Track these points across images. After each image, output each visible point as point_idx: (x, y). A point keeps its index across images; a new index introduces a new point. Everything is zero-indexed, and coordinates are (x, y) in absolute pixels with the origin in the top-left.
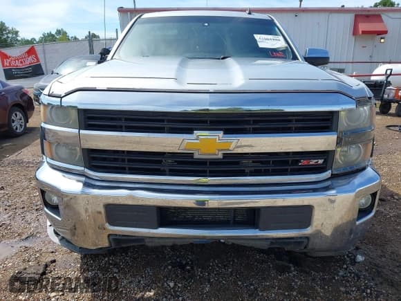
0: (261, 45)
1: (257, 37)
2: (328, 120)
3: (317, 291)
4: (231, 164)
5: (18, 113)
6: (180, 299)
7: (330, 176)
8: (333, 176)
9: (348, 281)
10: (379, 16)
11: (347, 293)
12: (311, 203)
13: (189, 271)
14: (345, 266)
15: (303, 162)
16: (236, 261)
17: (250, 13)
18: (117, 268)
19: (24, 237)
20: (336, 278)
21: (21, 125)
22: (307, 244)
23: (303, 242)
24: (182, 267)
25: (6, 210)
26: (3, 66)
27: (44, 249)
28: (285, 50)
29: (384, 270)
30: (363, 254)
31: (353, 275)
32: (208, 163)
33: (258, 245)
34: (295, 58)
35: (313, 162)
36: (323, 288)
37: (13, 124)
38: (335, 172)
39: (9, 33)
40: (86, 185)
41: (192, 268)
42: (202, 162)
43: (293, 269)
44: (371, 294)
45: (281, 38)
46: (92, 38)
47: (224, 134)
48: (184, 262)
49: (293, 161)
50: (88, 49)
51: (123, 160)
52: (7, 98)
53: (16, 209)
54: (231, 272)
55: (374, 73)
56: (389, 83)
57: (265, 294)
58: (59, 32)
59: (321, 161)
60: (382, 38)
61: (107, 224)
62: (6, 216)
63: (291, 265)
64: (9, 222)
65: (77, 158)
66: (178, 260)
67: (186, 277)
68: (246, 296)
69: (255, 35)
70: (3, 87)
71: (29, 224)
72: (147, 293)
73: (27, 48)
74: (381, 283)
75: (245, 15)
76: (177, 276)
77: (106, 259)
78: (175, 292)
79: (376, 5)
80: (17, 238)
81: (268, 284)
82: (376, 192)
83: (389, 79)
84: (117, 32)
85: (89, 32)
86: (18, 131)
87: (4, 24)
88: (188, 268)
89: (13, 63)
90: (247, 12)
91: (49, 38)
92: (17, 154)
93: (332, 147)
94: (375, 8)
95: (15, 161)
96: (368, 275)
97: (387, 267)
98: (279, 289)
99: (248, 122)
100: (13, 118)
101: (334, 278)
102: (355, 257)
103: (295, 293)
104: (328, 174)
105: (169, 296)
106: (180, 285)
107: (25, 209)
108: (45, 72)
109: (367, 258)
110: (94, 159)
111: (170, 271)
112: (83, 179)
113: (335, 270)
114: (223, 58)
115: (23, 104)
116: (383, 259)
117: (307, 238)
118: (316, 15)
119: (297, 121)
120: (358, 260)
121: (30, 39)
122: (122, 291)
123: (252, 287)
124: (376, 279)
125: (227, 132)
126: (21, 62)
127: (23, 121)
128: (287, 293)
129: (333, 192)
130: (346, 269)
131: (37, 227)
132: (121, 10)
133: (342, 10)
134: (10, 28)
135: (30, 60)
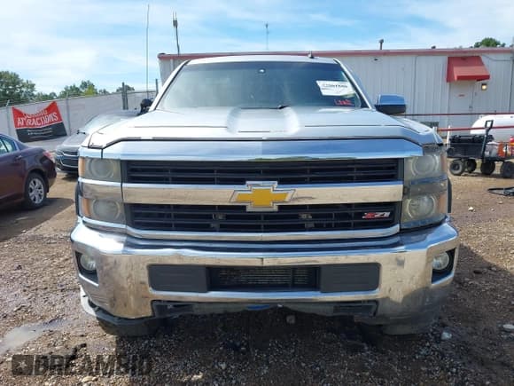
0: (325, 93)
1: (320, 83)
2: (393, 168)
3: (393, 370)
4: (288, 218)
5: (37, 180)
6: (234, 382)
7: (398, 231)
8: (402, 232)
9: (431, 361)
10: (478, 58)
11: (429, 372)
12: (377, 261)
13: (243, 353)
14: (428, 344)
15: (367, 215)
16: (300, 341)
17: (312, 57)
18: (159, 351)
19: (47, 320)
20: (417, 357)
21: (40, 195)
22: (377, 309)
23: (371, 307)
24: (236, 349)
25: (25, 291)
26: (16, 126)
27: (72, 333)
28: (352, 98)
29: (474, 348)
30: (450, 331)
31: (436, 353)
32: (262, 218)
33: (320, 310)
34: (364, 105)
35: (378, 215)
36: (402, 369)
37: (31, 194)
38: (404, 227)
39: (23, 86)
40: (128, 245)
41: (248, 350)
42: (255, 216)
43: (366, 348)
44: (457, 373)
45: (348, 84)
46: (125, 91)
47: (279, 184)
48: (238, 344)
49: (356, 214)
50: (121, 103)
51: (169, 216)
52: (25, 162)
53: (37, 289)
54: (294, 353)
55: (474, 126)
56: (490, 138)
57: (333, 376)
58: (85, 85)
59: (387, 214)
60: (483, 85)
61: (151, 288)
62: (26, 298)
63: (364, 344)
64: (29, 304)
65: (118, 215)
66: (231, 341)
67: (241, 359)
68: (310, 378)
69: (318, 82)
70: (20, 149)
71: (54, 306)
72: (195, 376)
73: (47, 104)
74: (470, 362)
75: (307, 59)
76: (230, 358)
77: (146, 342)
78: (228, 374)
79: (477, 45)
80: (40, 321)
81: (336, 364)
82: (454, 250)
83: (490, 133)
84: (157, 83)
85: (123, 84)
86: (36, 202)
87: (18, 76)
88: (243, 348)
89: (29, 122)
90: (310, 56)
91: (72, 92)
92: (35, 229)
93: (399, 198)
94: (476, 49)
95: (34, 237)
96: (454, 354)
97: (478, 345)
98: (349, 369)
99: (304, 171)
100: (31, 186)
101: (415, 357)
102: (441, 334)
103: (367, 374)
104: (396, 228)
105: (221, 379)
106: (233, 367)
107: (48, 290)
108: (68, 133)
109: (456, 335)
110: (137, 215)
111: (222, 352)
112: (124, 238)
113: (415, 348)
114: (281, 108)
115: (44, 170)
116: (475, 337)
117: (376, 302)
118: (400, 58)
119: (358, 169)
120: (443, 338)
121: (48, 94)
122: (165, 375)
123: (318, 368)
124: (465, 358)
125: (282, 182)
126: (39, 121)
127: (42, 190)
128: (358, 374)
129: (402, 248)
130: (429, 347)
131: (62, 310)
132: (162, 57)
133: (433, 52)
134: (25, 81)
135: (50, 119)
